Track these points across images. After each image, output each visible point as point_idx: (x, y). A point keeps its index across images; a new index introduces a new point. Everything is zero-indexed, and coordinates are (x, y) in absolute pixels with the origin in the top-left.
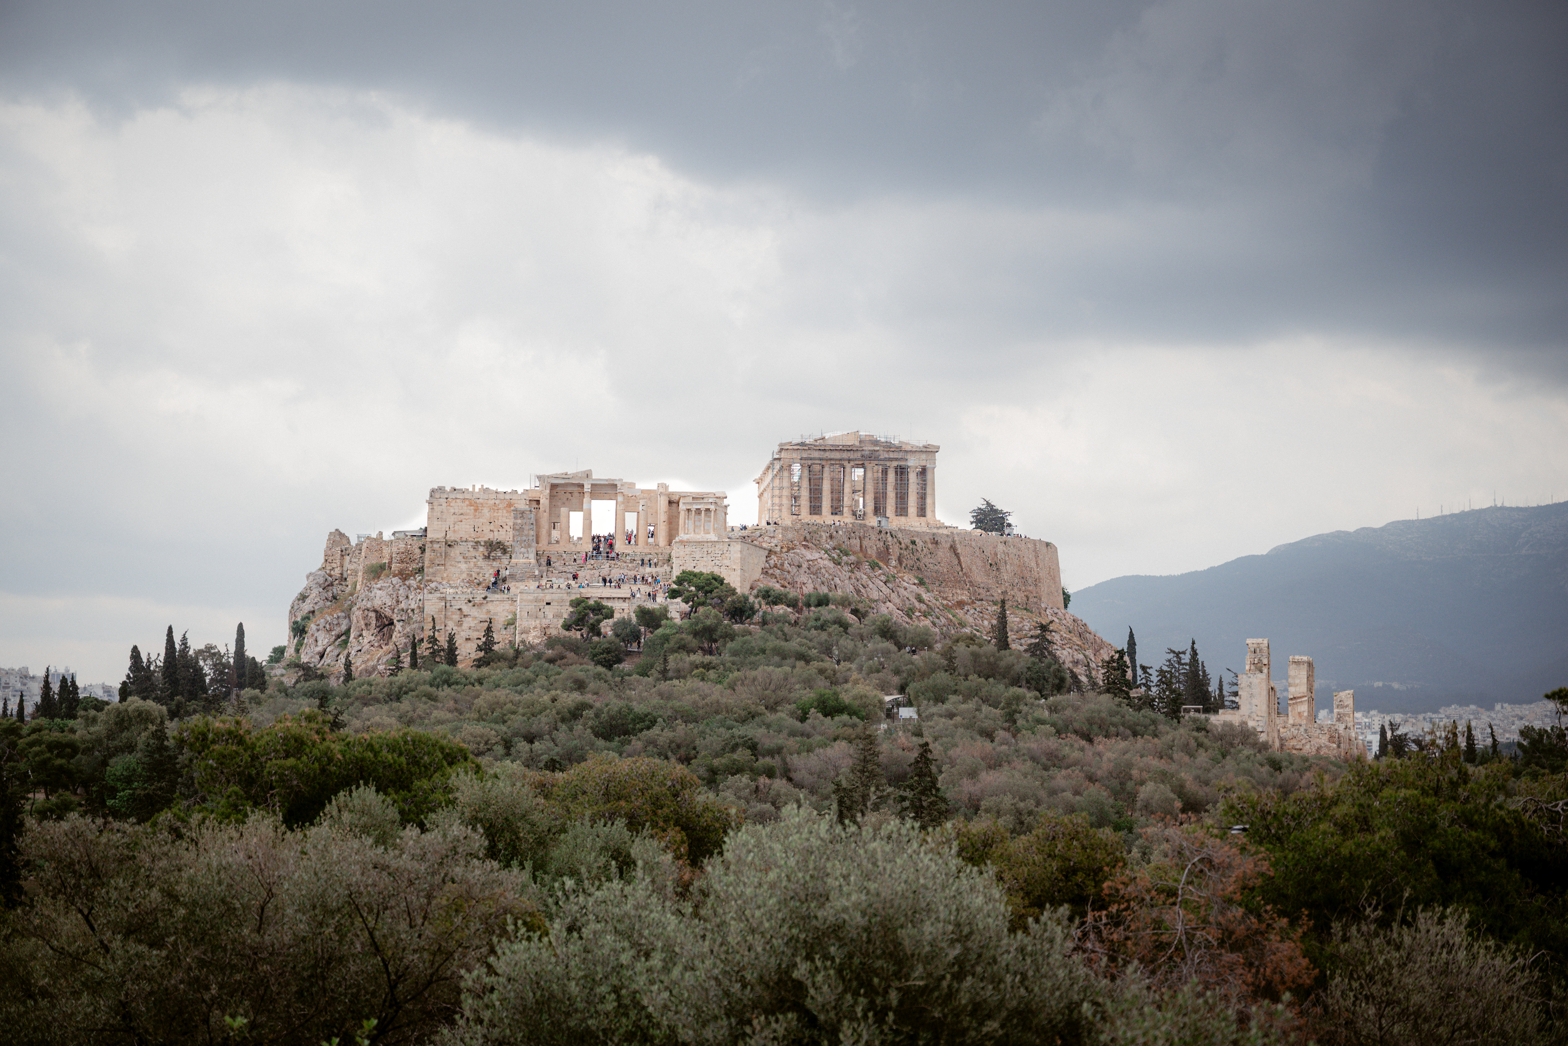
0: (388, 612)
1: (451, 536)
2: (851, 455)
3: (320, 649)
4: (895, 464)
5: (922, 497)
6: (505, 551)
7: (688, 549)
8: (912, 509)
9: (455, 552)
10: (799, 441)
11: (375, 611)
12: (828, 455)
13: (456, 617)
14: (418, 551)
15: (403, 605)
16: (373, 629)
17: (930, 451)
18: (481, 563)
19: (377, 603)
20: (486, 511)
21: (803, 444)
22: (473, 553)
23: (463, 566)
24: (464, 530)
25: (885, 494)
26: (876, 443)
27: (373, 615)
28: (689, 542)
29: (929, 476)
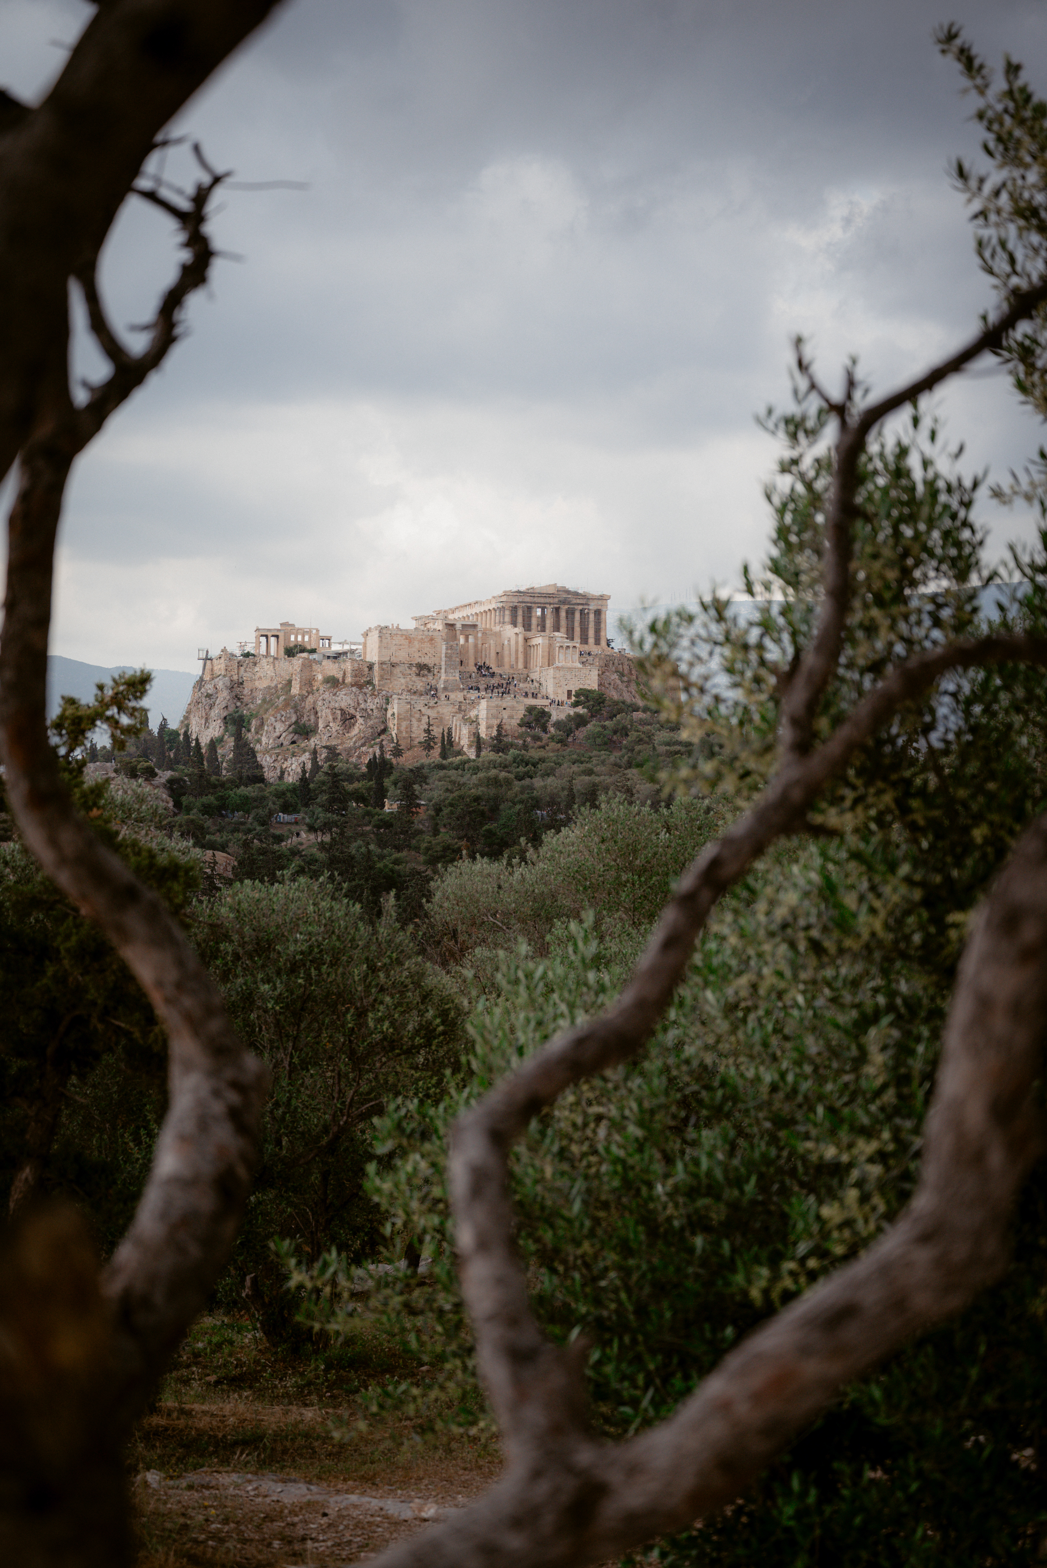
0: (352, 711)
1: (394, 660)
2: (551, 600)
3: (278, 734)
4: (581, 607)
5: (598, 631)
6: (429, 671)
7: (562, 673)
8: (591, 640)
9: (397, 671)
10: (515, 589)
11: (341, 710)
12: (536, 600)
13: (417, 716)
14: (366, 669)
15: (362, 706)
16: (338, 722)
17: (603, 598)
18: (415, 678)
19: (343, 705)
20: (416, 643)
21: (519, 592)
22: (408, 672)
23: (403, 681)
24: (402, 656)
25: (573, 629)
26: (568, 592)
27: (339, 712)
28: (562, 668)
29: (603, 616)
